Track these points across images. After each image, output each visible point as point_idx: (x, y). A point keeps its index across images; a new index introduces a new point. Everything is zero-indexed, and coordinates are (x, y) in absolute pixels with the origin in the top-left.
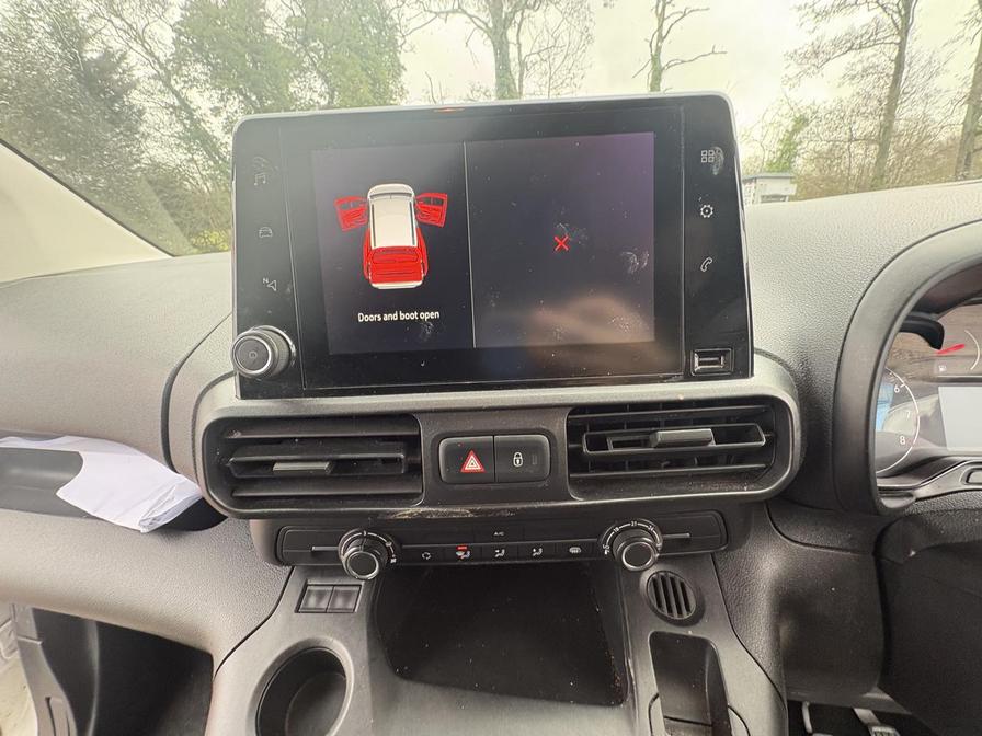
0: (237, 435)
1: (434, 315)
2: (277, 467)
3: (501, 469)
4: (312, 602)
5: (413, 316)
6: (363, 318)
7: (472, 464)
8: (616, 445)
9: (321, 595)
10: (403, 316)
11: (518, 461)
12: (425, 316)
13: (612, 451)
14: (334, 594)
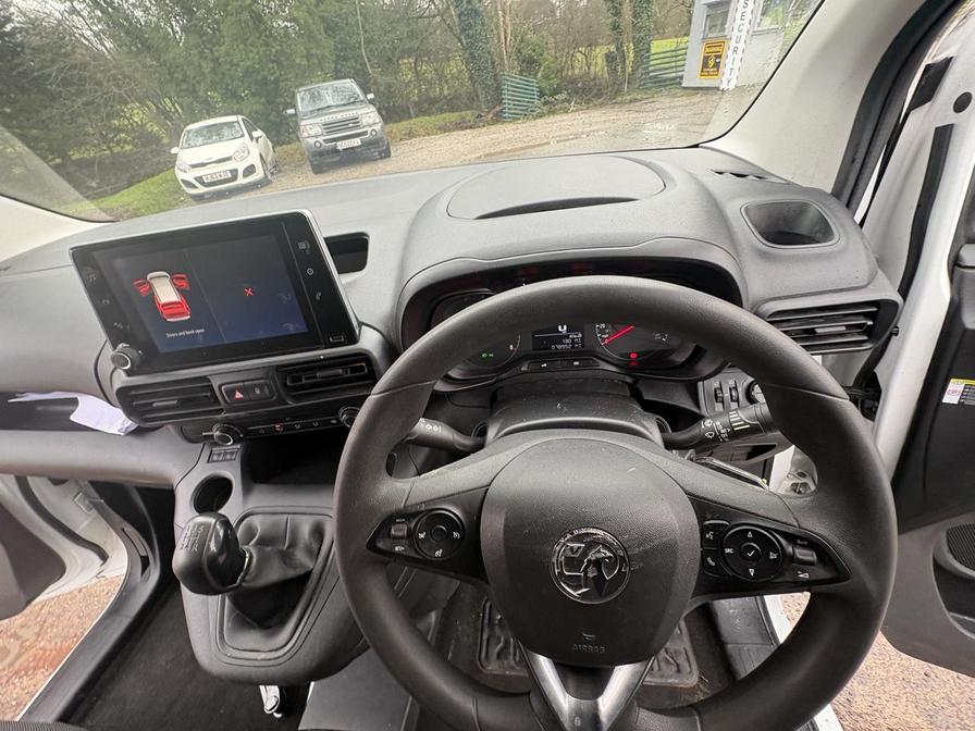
0: (133, 393)
1: (202, 330)
2: (155, 405)
3: (252, 396)
4: (215, 458)
5: (192, 332)
6: (169, 335)
7: (238, 395)
8: (306, 379)
9: (219, 455)
10: (188, 333)
11: (258, 392)
12: (198, 331)
13: (304, 381)
14: (226, 453)
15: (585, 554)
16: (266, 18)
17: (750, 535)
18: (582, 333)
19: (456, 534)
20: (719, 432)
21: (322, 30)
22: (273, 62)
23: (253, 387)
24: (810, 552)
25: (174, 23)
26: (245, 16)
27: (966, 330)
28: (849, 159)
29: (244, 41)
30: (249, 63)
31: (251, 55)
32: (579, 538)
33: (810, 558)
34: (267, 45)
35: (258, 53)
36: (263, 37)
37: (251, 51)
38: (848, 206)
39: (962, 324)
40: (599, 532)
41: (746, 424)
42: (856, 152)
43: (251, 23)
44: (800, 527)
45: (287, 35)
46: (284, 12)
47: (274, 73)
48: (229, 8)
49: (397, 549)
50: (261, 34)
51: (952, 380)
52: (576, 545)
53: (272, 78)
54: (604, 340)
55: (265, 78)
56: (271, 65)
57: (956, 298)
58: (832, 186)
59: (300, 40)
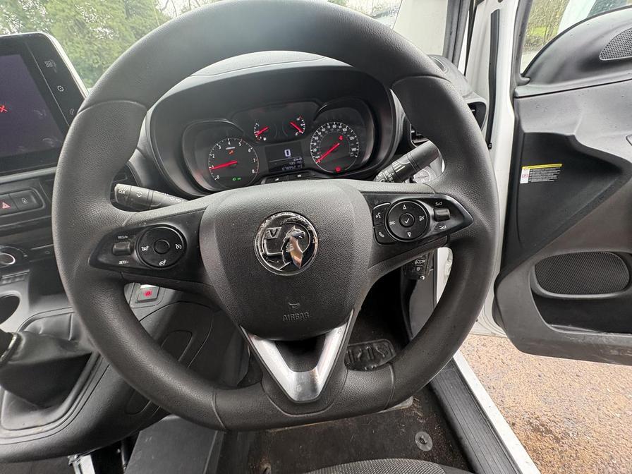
3: (20, 206)
7: (5, 206)
11: (25, 202)
15: (283, 235)
16: (87, 25)
17: (405, 207)
18: (302, 157)
19: (178, 246)
20: (387, 177)
21: (133, 35)
22: (96, 55)
23: (19, 198)
24: (445, 210)
25: (11, 26)
26: (71, 23)
27: (525, 134)
28: (449, 33)
29: (71, 40)
30: (77, 55)
31: (78, 50)
32: (275, 223)
33: (446, 213)
34: (90, 43)
35: (83, 49)
36: (87, 38)
37: (78, 47)
38: (453, 62)
39: (522, 131)
40: (292, 214)
41: (403, 165)
42: (451, 28)
43: (76, 29)
44: (436, 193)
45: (106, 37)
46: (103, 22)
47: (98, 62)
48: (57, 17)
49: (121, 263)
50: (85, 36)
51: (523, 168)
52: (274, 229)
53: (97, 66)
54: (317, 160)
55: (92, 66)
56: (94, 57)
57: (517, 117)
58: (442, 52)
59: (116, 41)
